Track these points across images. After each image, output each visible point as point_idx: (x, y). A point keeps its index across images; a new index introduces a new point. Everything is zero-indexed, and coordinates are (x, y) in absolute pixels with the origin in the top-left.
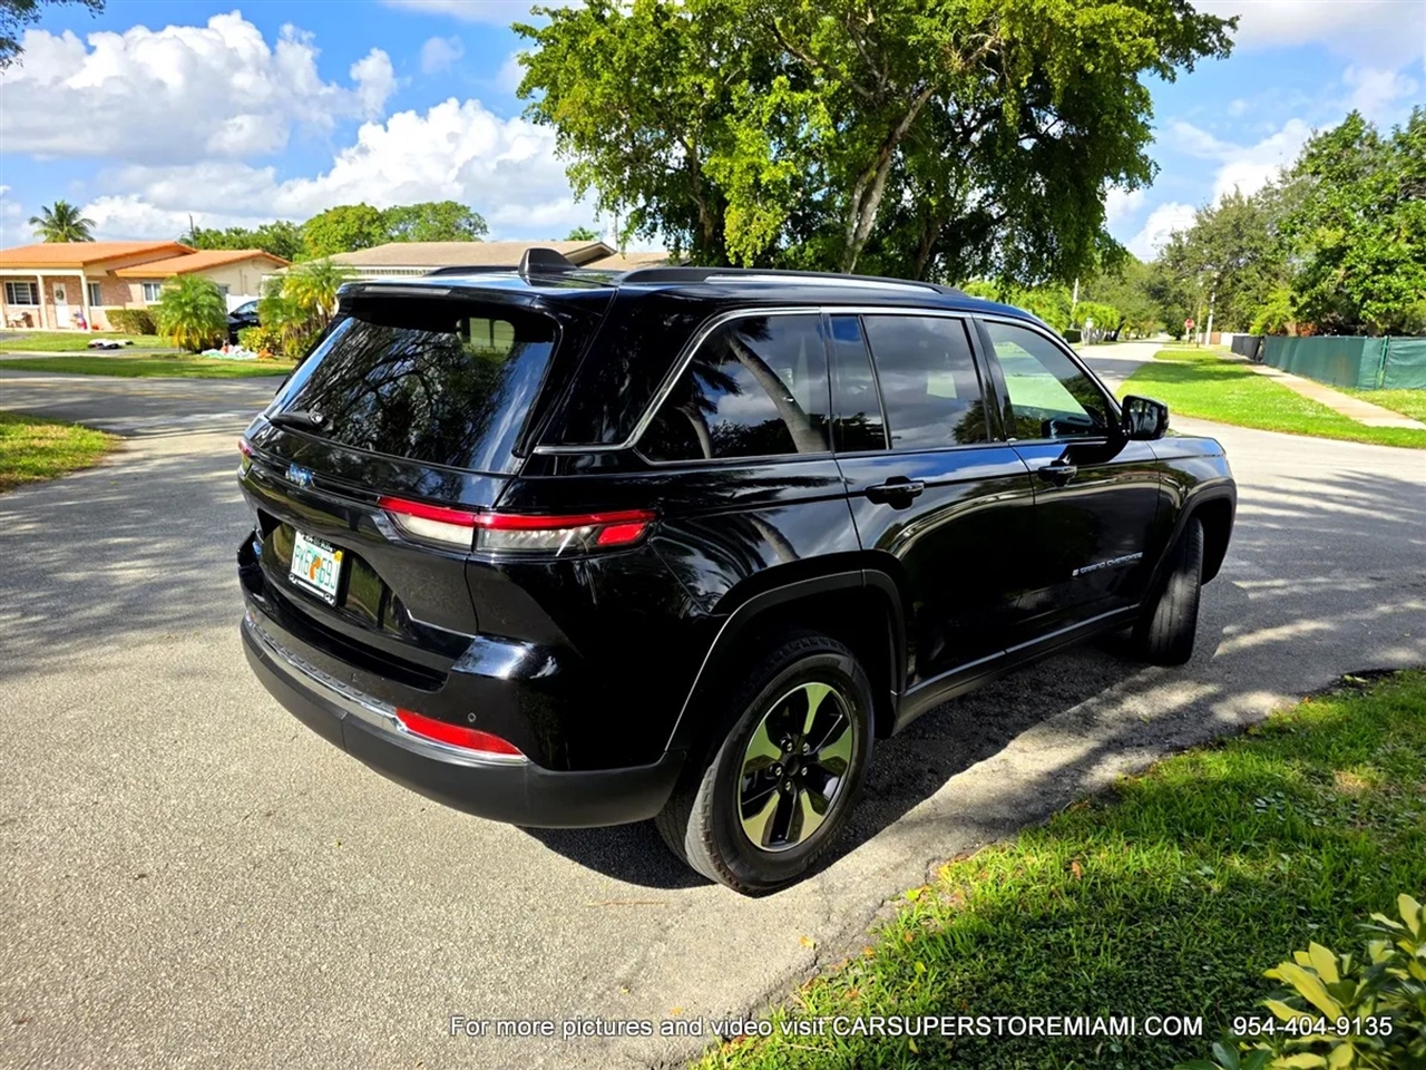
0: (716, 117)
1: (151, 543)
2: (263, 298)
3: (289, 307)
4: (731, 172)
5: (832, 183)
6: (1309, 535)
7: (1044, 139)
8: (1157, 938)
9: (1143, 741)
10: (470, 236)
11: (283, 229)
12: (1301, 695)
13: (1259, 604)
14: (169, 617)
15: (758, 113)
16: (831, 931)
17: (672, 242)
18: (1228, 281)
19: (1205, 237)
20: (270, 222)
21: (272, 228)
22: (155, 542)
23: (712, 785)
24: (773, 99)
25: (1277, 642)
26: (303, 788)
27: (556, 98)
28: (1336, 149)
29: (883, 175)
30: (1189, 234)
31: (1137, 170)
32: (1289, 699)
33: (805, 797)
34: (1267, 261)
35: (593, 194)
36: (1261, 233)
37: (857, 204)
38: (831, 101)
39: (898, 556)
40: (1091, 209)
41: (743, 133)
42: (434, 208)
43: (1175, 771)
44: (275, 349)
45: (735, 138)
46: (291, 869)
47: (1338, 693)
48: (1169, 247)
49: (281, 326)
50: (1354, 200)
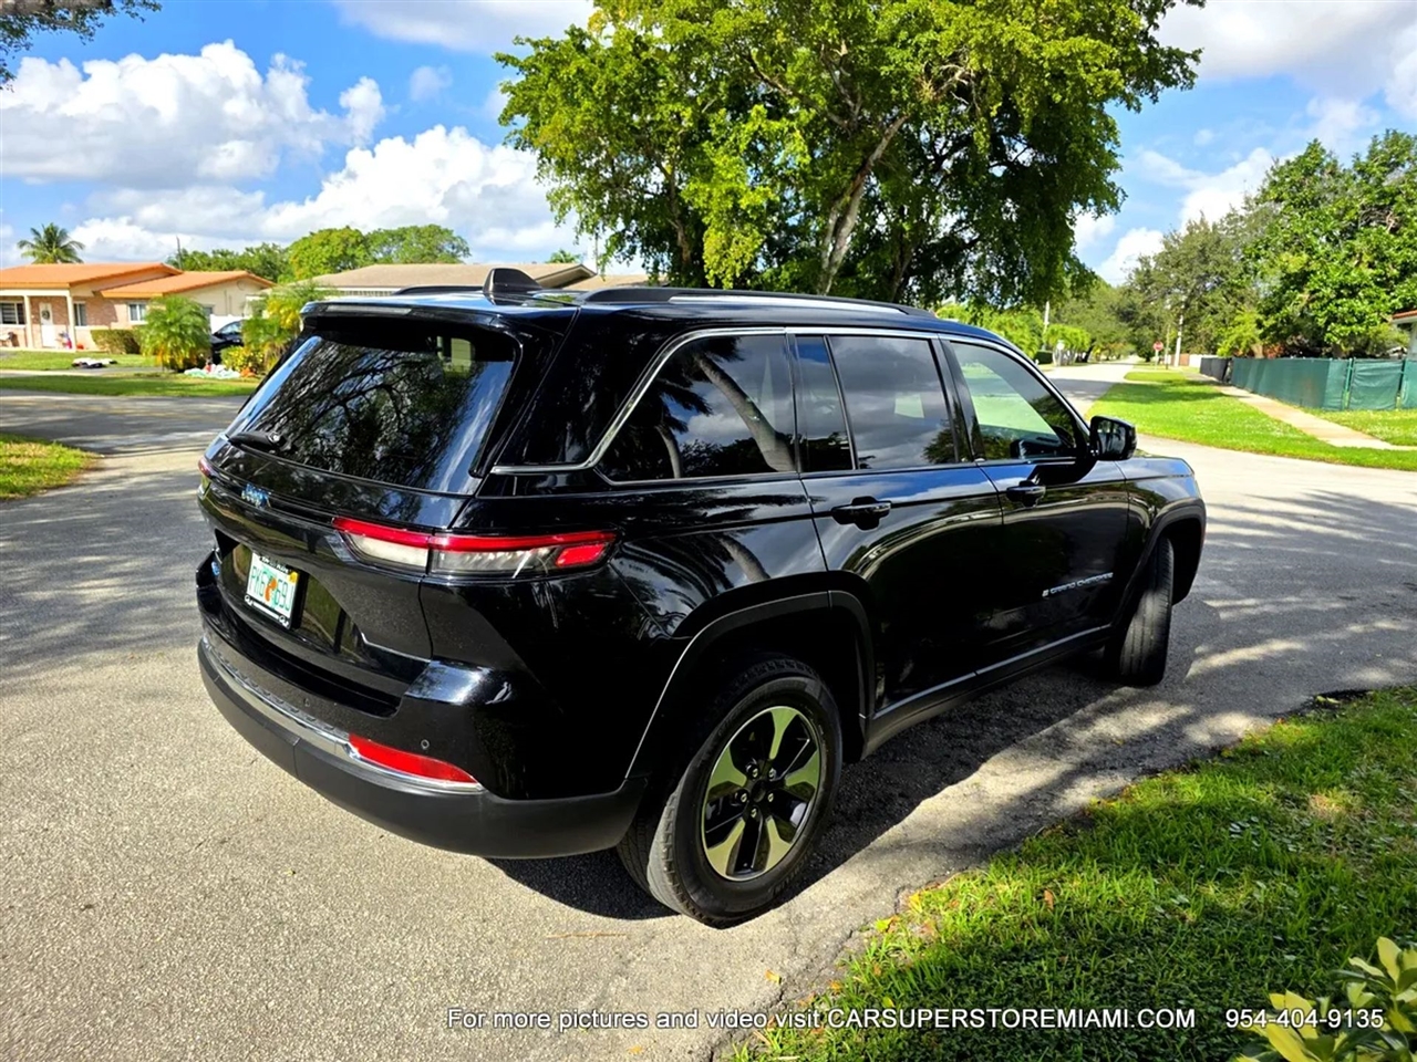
0: (695, 144)
1: (121, 562)
2: (247, 318)
3: (272, 327)
4: (710, 197)
5: (807, 208)
6: (1278, 554)
7: (1014, 167)
8: (1131, 970)
9: (1116, 764)
10: (453, 258)
11: (269, 251)
12: (1274, 716)
13: (1230, 624)
14: (134, 637)
15: (735, 140)
16: (798, 964)
17: (651, 265)
18: (1195, 303)
19: (1172, 262)
20: (257, 244)
21: (258, 250)
22: (126, 561)
23: (674, 814)
24: (749, 127)
25: (1249, 662)
26: (259, 814)
27: (538, 125)
28: (1298, 176)
29: (858, 201)
30: (1156, 259)
31: (1105, 198)
32: (1262, 721)
33: (771, 824)
34: (1233, 285)
35: (573, 217)
36: (1226, 259)
37: (831, 228)
38: (806, 129)
39: (864, 577)
40: (1060, 234)
41: (720, 160)
42: (417, 230)
43: (1149, 795)
44: (257, 368)
45: (713, 165)
46: (243, 899)
47: (1311, 714)
48: (1137, 271)
49: (264, 345)
50: (1317, 226)
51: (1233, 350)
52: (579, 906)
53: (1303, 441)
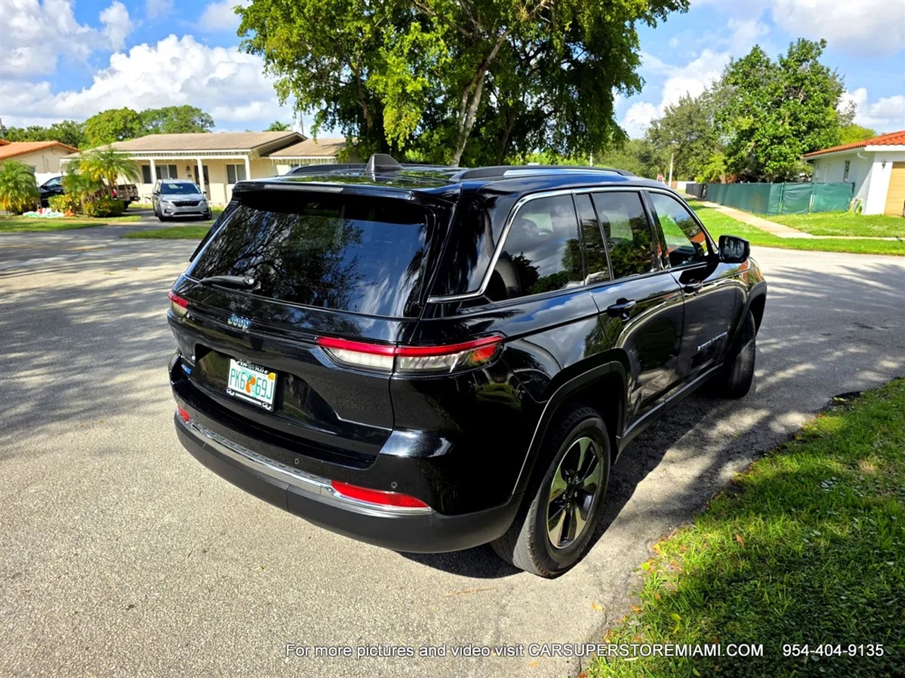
0: (372, 49)
1: (39, 356)
2: (65, 174)
3: (85, 181)
4: (386, 85)
5: (448, 91)
7: (575, 63)
8: (806, 581)
9: (739, 450)
10: (202, 129)
11: (69, 126)
12: (814, 412)
14: (75, 410)
15: (401, 46)
16: (607, 597)
17: (346, 132)
18: (685, 151)
19: (671, 123)
20: (60, 122)
21: (61, 125)
22: (42, 355)
23: (535, 512)
24: (410, 37)
25: (788, 379)
26: (221, 529)
27: (265, 36)
28: (747, 68)
29: (480, 87)
30: (661, 122)
31: (633, 83)
32: (809, 415)
33: (577, 510)
34: (710, 138)
35: (292, 98)
36: (704, 121)
37: (465, 106)
38: (445, 38)
40: (605, 104)
41: (391, 59)
42: (176, 110)
43: (766, 470)
44: (77, 210)
45: (386, 63)
46: (236, 590)
47: (835, 409)
48: (650, 130)
49: (80, 194)
50: (758, 99)
51: (708, 179)
52: (458, 573)
53: (763, 235)
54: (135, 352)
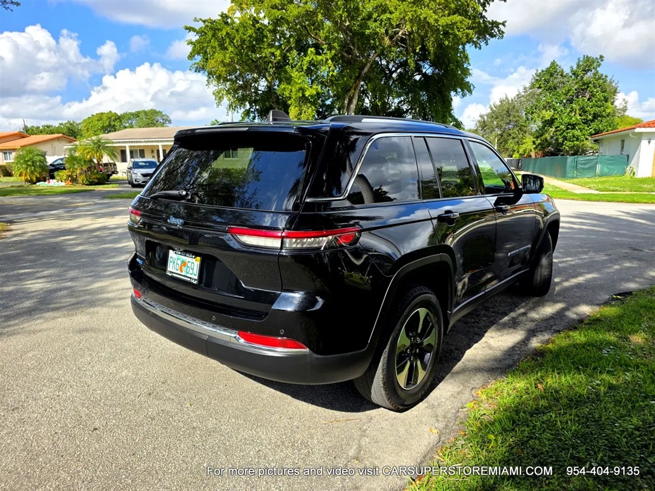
0: (281, 67)
1: (41, 271)
2: (67, 156)
3: (80, 160)
4: (291, 91)
5: (334, 96)
6: (573, 239)
7: (425, 75)
8: (589, 414)
9: (542, 329)
10: (163, 125)
11: (71, 124)
12: (598, 305)
13: (564, 268)
14: (64, 305)
15: (301, 65)
16: (441, 425)
18: (505, 135)
19: (495, 116)
20: (64, 122)
21: (65, 124)
22: (44, 271)
23: (386, 359)
24: (307, 59)
25: (579, 283)
26: (162, 380)
27: (207, 59)
28: (547, 77)
29: (357, 91)
30: (487, 115)
31: (466, 88)
32: (594, 307)
33: (419, 363)
34: (523, 126)
35: (226, 101)
36: (518, 114)
37: (346, 105)
38: (333, 59)
40: (447, 105)
41: (294, 74)
42: (145, 112)
43: (561, 341)
44: (74, 180)
45: (291, 76)
46: (171, 419)
47: (613, 303)
48: (479, 122)
49: (77, 169)
50: (556, 98)
51: (522, 155)
52: (332, 408)
53: (562, 192)
54: (109, 268)
